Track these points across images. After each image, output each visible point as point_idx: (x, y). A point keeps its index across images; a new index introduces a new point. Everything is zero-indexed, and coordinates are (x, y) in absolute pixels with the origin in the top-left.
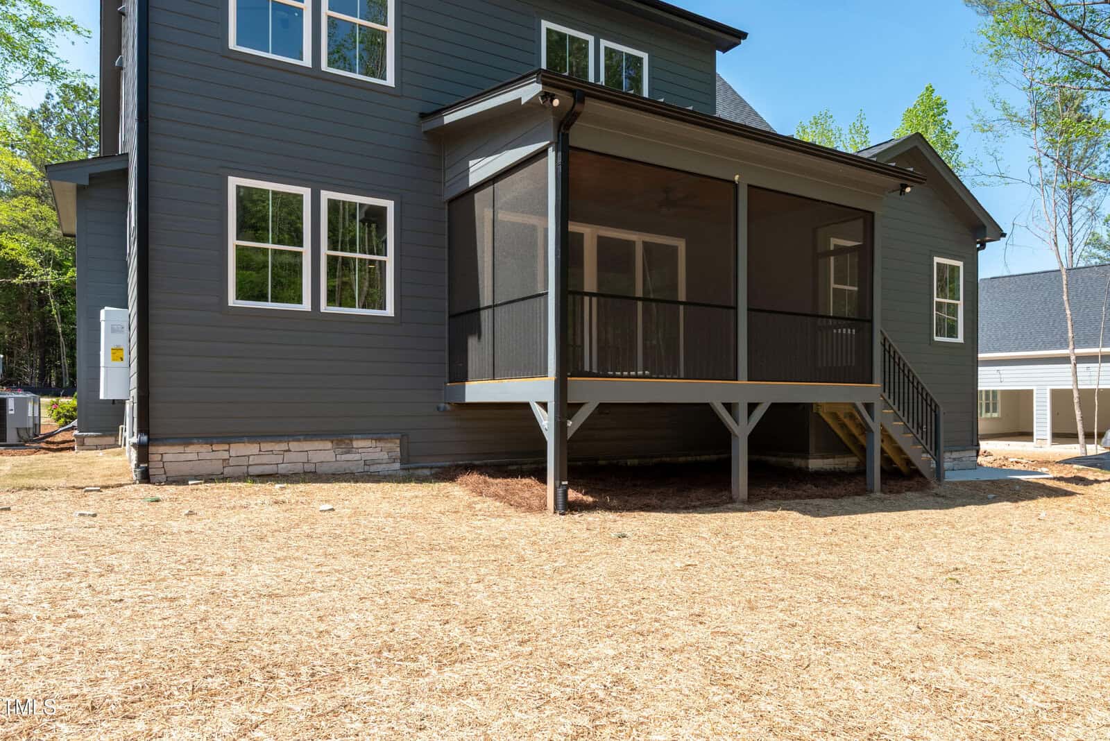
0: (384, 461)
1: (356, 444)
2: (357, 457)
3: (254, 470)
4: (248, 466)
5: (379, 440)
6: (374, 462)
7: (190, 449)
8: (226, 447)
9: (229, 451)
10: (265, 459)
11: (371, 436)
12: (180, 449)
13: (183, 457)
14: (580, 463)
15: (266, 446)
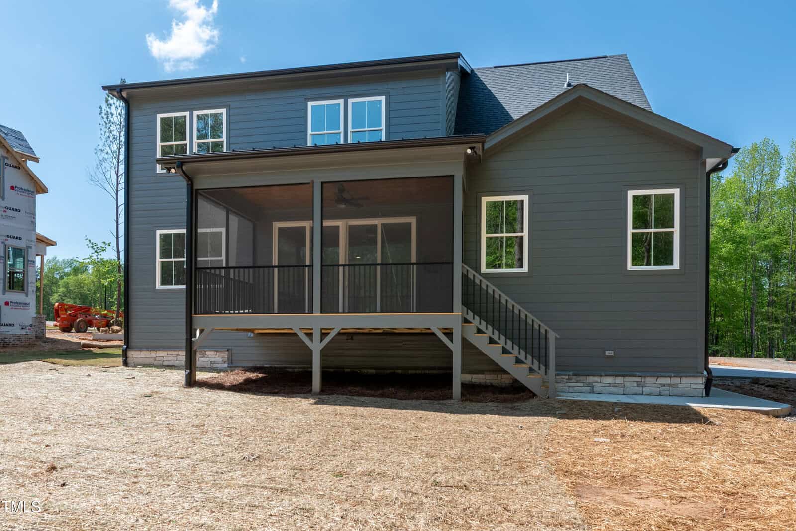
0: (220, 362)
1: (208, 353)
2: (207, 359)
3: (166, 363)
4: (163, 361)
5: (217, 351)
6: (215, 363)
7: (143, 352)
8: (155, 352)
9: (156, 354)
10: (170, 358)
11: (214, 349)
12: (138, 352)
13: (139, 356)
14: (332, 370)
15: (170, 353)
